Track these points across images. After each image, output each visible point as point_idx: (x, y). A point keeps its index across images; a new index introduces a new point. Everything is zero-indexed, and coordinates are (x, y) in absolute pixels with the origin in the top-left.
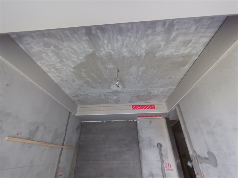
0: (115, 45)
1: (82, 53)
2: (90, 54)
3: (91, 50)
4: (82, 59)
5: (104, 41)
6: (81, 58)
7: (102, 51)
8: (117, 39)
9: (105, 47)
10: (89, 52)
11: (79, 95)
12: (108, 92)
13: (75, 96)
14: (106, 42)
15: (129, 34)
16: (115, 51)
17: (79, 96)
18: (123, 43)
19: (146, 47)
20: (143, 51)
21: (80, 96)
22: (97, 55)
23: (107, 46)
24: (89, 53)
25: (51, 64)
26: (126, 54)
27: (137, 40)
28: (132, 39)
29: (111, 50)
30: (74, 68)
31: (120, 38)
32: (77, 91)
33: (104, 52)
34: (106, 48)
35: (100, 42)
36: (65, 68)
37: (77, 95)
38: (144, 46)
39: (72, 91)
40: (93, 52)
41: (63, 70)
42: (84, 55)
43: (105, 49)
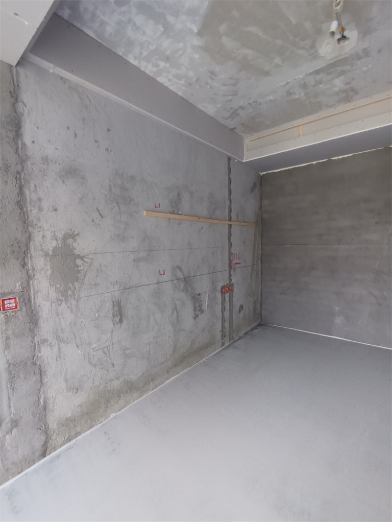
11: (237, 110)
12: (311, 74)
13: (230, 117)
17: (238, 114)
21: (240, 111)
25: (152, 48)
30: (200, 34)
32: (230, 101)
37: (232, 111)
39: (219, 106)
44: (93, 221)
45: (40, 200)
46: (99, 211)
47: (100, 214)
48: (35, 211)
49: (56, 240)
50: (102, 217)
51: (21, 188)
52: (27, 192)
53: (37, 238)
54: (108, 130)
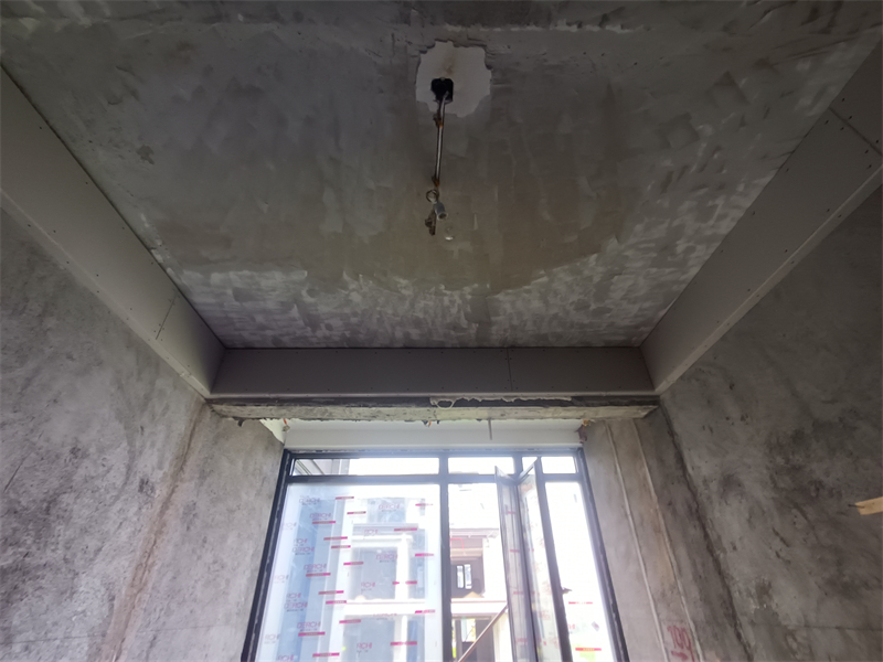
0: (431, 303)
1: (528, 292)
2: (508, 288)
3: (500, 297)
4: (542, 276)
5: (459, 311)
6: (545, 279)
7: (470, 294)
8: (426, 312)
9: (459, 301)
10: (508, 294)
14: (454, 311)
15: (398, 319)
16: (433, 290)
18: (412, 305)
19: (348, 295)
20: (352, 286)
22: (488, 286)
23: (453, 302)
24: (510, 291)
26: (404, 282)
27: (378, 309)
28: (390, 312)
29: (445, 295)
31: (421, 315)
33: (467, 289)
34: (457, 298)
35: (469, 310)
36: (629, 253)
38: (356, 297)
40: (497, 293)
41: (643, 246)
42: (527, 287)
43: (462, 297)
44: (778, 556)
45: (719, 537)
46: (777, 534)
47: (783, 540)
48: (722, 556)
49: (752, 596)
50: (788, 546)
51: (704, 527)
52: (709, 532)
53: (736, 595)
54: (731, 388)
